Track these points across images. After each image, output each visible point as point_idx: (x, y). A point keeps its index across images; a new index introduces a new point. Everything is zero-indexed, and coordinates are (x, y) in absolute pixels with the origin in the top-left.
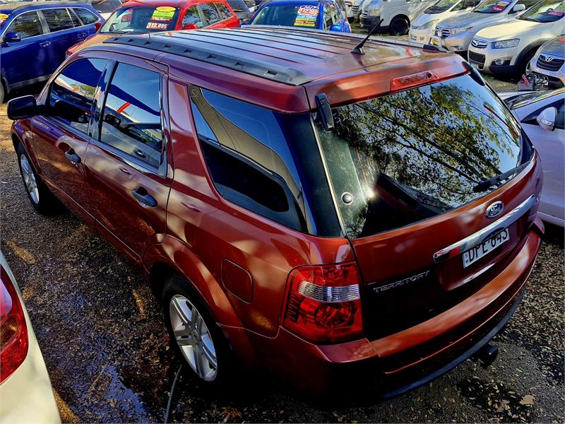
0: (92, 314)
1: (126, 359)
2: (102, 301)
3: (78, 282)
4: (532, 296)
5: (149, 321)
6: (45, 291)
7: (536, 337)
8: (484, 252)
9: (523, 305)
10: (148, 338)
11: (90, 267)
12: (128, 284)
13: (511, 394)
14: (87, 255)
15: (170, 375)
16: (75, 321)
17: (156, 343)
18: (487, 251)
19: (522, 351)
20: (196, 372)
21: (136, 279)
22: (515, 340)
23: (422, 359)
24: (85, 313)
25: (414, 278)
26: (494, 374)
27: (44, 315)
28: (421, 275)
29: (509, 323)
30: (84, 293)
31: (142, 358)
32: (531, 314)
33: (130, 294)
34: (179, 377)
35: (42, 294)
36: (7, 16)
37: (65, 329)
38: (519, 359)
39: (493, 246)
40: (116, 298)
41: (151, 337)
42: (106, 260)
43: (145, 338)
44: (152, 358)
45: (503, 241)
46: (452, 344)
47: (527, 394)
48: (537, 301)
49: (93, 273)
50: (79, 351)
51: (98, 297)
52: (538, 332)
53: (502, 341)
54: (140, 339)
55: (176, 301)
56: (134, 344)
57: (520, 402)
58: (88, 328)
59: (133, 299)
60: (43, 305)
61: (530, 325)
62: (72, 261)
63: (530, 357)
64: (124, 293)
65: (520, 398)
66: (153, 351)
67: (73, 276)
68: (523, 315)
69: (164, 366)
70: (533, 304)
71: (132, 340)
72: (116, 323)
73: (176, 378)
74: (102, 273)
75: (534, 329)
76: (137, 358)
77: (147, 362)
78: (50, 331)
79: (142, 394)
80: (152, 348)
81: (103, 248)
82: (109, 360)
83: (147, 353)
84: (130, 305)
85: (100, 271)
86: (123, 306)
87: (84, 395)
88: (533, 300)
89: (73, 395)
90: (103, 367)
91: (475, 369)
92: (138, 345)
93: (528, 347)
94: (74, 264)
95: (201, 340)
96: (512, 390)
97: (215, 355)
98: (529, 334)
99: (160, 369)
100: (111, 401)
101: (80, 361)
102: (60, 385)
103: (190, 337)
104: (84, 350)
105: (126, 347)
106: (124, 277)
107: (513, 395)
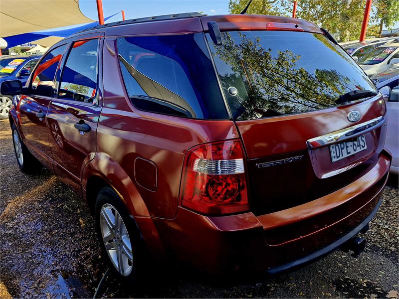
0: (46, 234)
1: (66, 264)
2: (55, 225)
3: (40, 213)
4: (384, 221)
5: (89, 238)
6: (15, 219)
7: (393, 249)
8: (348, 153)
9: (379, 227)
10: (86, 250)
11: (52, 204)
12: (77, 214)
13: (378, 290)
14: (51, 196)
15: (99, 276)
16: (33, 238)
17: (91, 253)
18: (350, 153)
19: (382, 259)
20: (118, 270)
21: (84, 211)
22: (376, 251)
23: (301, 237)
24: (41, 233)
25: (291, 160)
26: (362, 275)
27: (10, 234)
28: (296, 158)
29: (370, 239)
30: (44, 220)
31: (79, 264)
32: (386, 233)
33: (78, 220)
34: (105, 277)
35: (12, 220)
36: (24, 60)
37: (24, 244)
38: (381, 264)
39: (355, 150)
40: (66, 223)
41: (88, 249)
42: (64, 199)
43: (84, 250)
44: (87, 264)
45: (362, 149)
46: (326, 227)
47: (391, 290)
48: (389, 224)
49: (53, 208)
50: (31, 258)
51: (53, 223)
52: (393, 245)
53: (366, 252)
54: (80, 251)
55: (104, 211)
56: (74, 254)
57: (387, 296)
58: (41, 243)
59: (79, 224)
60: (11, 228)
61: (387, 240)
62: (39, 201)
63: (390, 263)
64: (73, 220)
65: (386, 293)
66: (88, 259)
67: (37, 210)
68: (379, 234)
69: (95, 269)
70: (387, 227)
71: (73, 251)
72: (63, 239)
73: (103, 278)
74: (60, 207)
75: (390, 243)
76: (74, 264)
77: (82, 266)
78: (12, 245)
79: (74, 289)
80: (88, 257)
81: (63, 192)
82: (53, 265)
83: (84, 260)
84: (76, 228)
85: (58, 206)
86: (71, 229)
87: (27, 291)
88: (386, 224)
89: (18, 290)
90: (47, 270)
91: (346, 271)
92: (77, 255)
93: (387, 256)
94: (40, 202)
95: (122, 241)
96: (378, 287)
97: (131, 250)
98: (387, 247)
99: (92, 271)
100: (49, 294)
101: (30, 265)
102: (10, 282)
103: (114, 240)
104: (35, 258)
105: (68, 256)
106: (75, 210)
107: (379, 290)
